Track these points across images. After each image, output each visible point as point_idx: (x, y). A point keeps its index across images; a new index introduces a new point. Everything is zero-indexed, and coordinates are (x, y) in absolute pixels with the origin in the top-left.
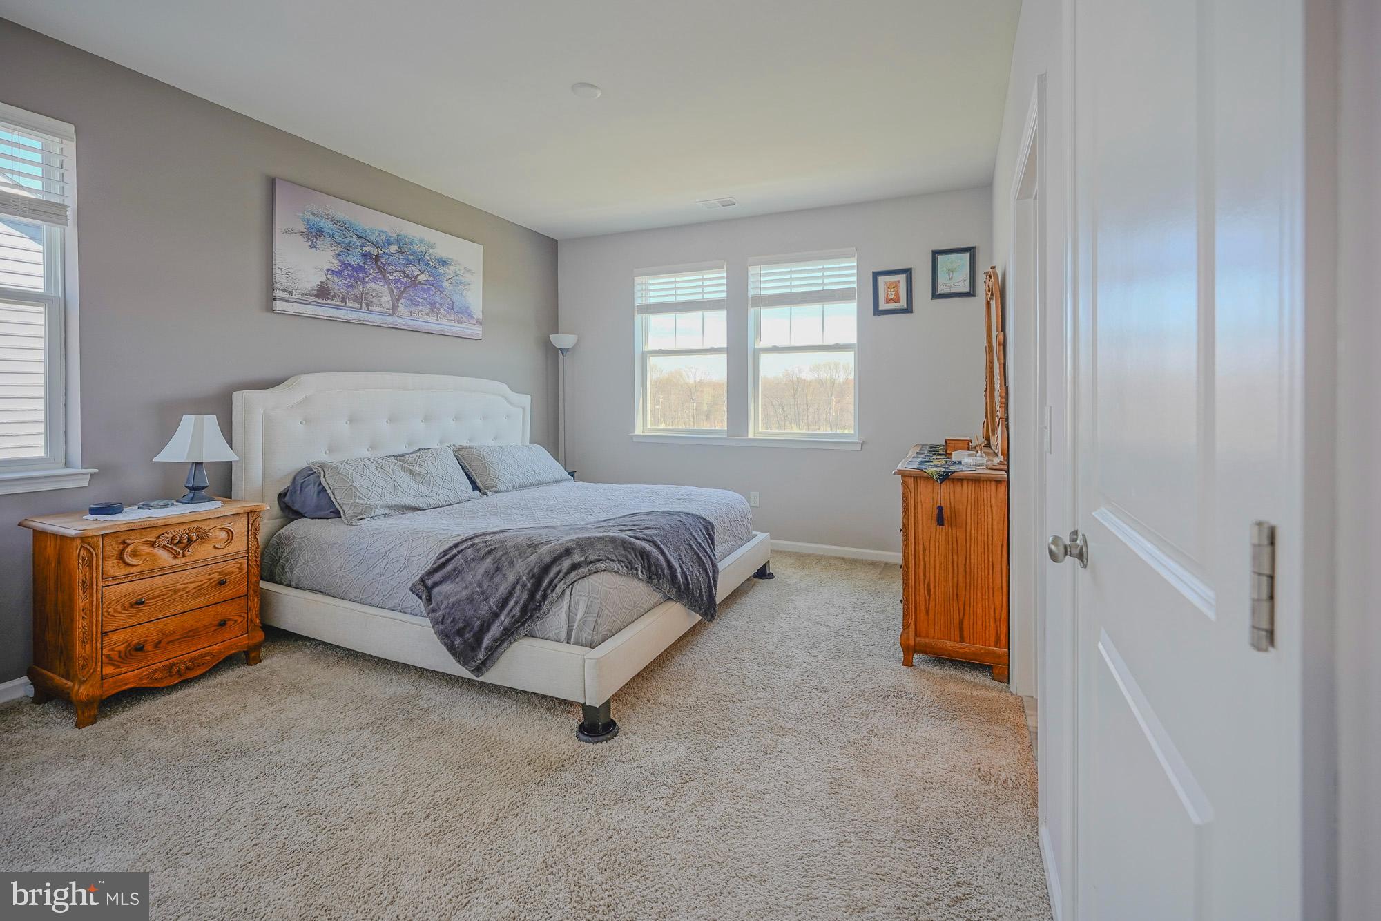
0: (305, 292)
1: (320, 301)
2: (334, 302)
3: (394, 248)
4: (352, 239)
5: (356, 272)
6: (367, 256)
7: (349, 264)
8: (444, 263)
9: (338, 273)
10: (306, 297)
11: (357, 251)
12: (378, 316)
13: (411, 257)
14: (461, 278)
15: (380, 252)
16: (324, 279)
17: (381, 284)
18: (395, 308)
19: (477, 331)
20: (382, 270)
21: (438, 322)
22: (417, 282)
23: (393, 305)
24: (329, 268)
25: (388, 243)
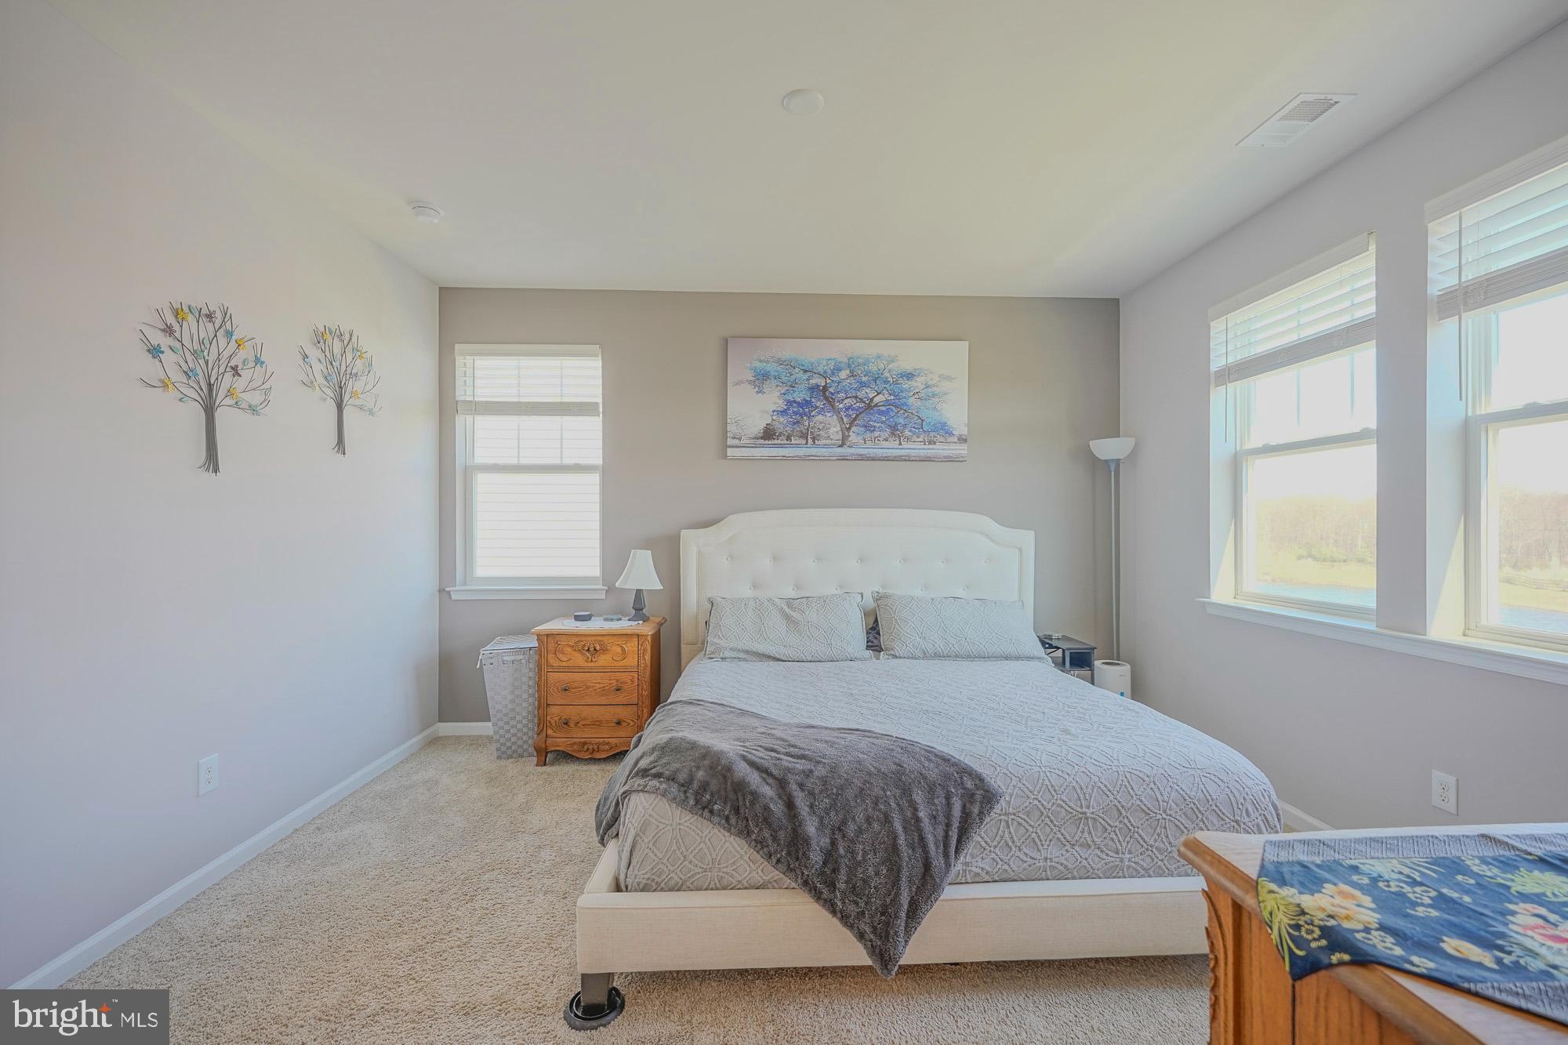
0: (752, 436)
1: (767, 442)
2: (779, 442)
3: (843, 374)
4: (798, 375)
5: (802, 407)
6: (813, 389)
7: (795, 402)
8: (909, 376)
9: (784, 412)
10: (752, 441)
11: (802, 386)
12: (825, 450)
13: (864, 379)
14: (934, 389)
15: (828, 381)
16: (769, 422)
17: (829, 414)
18: (845, 438)
19: (961, 450)
20: (830, 401)
21: (901, 447)
22: (872, 405)
23: (843, 434)
24: (775, 409)
25: (838, 369)
